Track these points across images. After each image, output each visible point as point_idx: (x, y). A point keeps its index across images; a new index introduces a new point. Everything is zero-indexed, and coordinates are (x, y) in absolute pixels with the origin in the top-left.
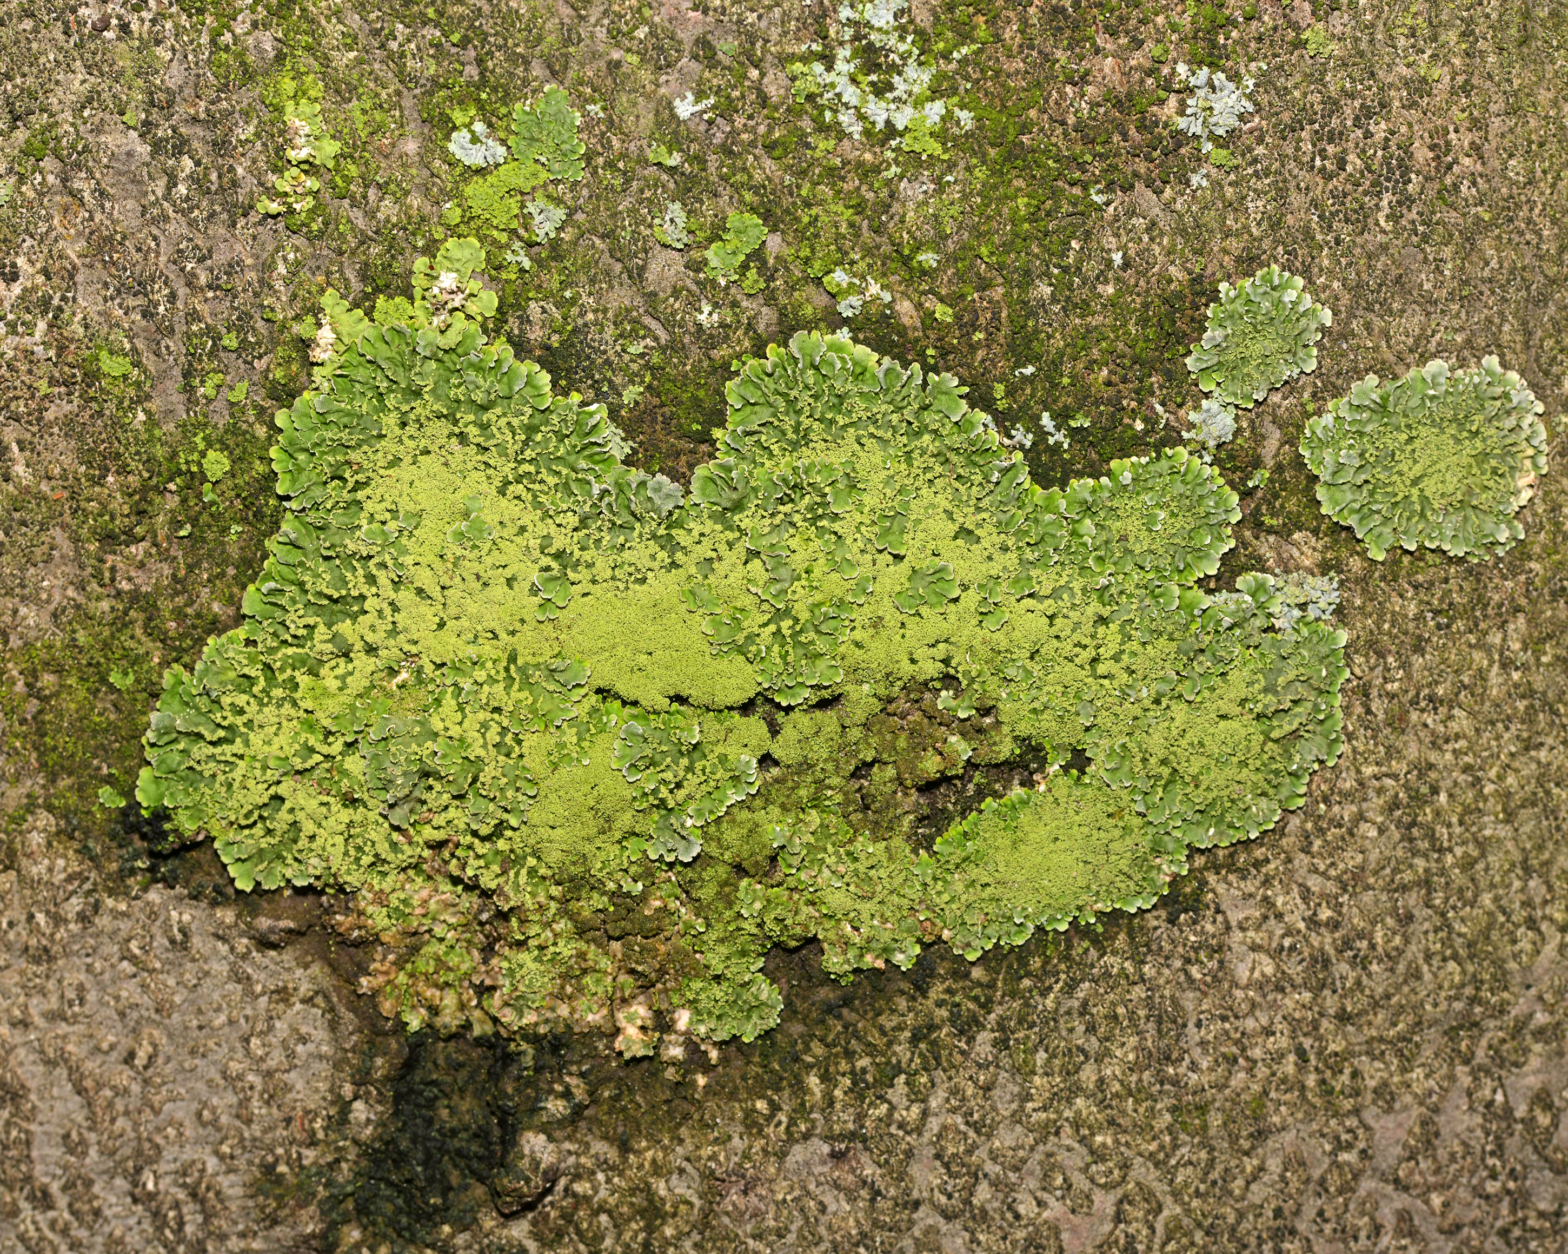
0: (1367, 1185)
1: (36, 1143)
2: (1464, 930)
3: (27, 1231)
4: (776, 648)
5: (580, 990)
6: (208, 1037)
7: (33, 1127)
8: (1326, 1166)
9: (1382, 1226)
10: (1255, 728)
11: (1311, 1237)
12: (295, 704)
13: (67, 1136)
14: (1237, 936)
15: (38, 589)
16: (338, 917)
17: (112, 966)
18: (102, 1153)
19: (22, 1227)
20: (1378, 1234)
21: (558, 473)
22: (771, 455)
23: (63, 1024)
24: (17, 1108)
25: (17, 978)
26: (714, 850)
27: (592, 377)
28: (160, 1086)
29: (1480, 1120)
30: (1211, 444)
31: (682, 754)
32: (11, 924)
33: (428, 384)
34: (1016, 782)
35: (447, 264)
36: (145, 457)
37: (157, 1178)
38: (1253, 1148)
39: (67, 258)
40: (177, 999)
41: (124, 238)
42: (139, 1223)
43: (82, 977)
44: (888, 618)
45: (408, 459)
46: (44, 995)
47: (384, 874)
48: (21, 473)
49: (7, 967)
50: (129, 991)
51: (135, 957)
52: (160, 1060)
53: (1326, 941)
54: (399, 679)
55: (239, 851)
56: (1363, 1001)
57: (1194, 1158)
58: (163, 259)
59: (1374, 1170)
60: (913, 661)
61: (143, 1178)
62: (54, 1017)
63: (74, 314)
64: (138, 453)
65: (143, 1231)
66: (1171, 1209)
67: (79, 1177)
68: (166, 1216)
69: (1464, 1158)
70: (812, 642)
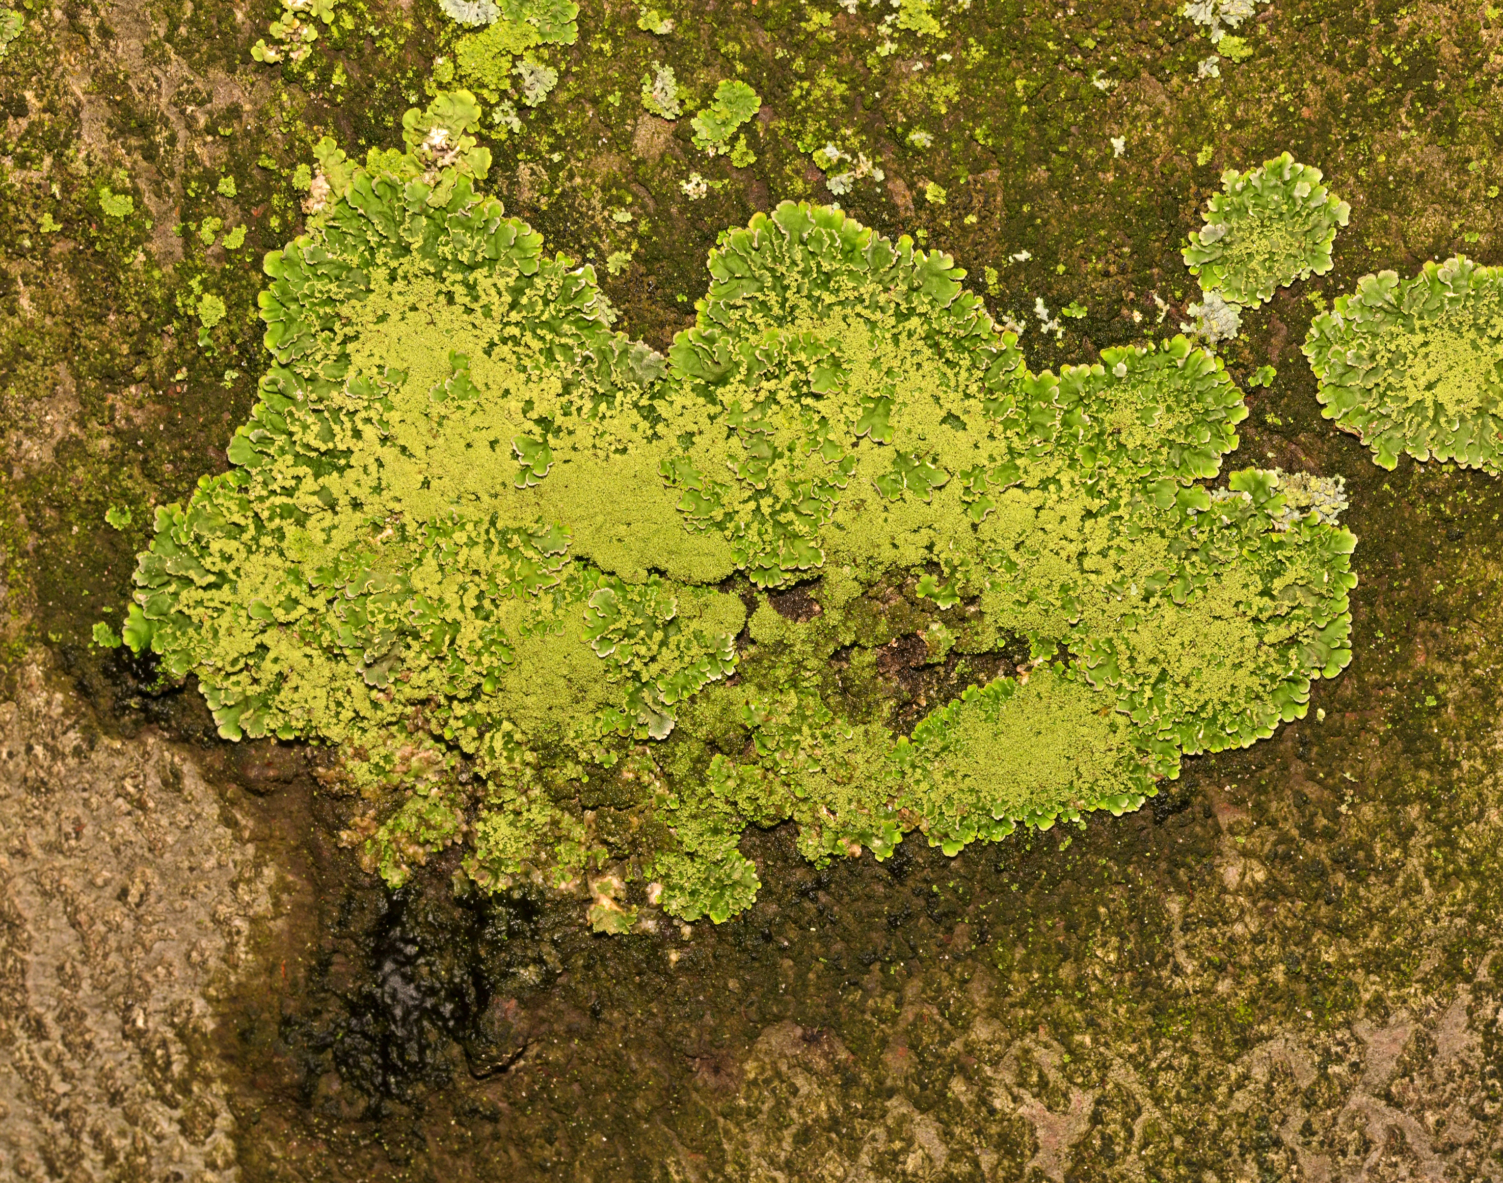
0: (1357, 1099)
1: (30, 974)
2: (1469, 845)
3: (22, 1059)
4: (755, 526)
5: (554, 857)
6: (199, 879)
7: (28, 957)
8: (1314, 1077)
9: (1371, 1141)
10: (1250, 630)
11: (1298, 1148)
12: (282, 554)
13: (61, 968)
14: (1227, 840)
15: (41, 423)
16: (320, 769)
17: (108, 802)
18: (94, 988)
19: (18, 1055)
20: (1367, 1151)
21: (542, 338)
22: (756, 331)
23: (61, 857)
24: (14, 937)
25: (17, 808)
26: (687, 725)
27: (580, 242)
28: (151, 924)
29: (1481, 1040)
30: (1212, 339)
31: (656, 627)
32: (11, 755)
33: (417, 242)
34: (1001, 672)
35: (438, 120)
36: (144, 297)
37: (147, 1015)
38: (1238, 1056)
39: (73, 94)
40: (170, 839)
41: (127, 77)
42: (129, 1059)
43: (80, 811)
44: (870, 501)
45: (395, 316)
46: (43, 827)
47: (364, 731)
48: (26, 307)
49: (8, 796)
50: (124, 828)
51: (128, 794)
52: (152, 899)
53: (1320, 851)
54: (383, 536)
55: (226, 698)
56: (1356, 913)
57: (1176, 1063)
58: (164, 100)
59: (1366, 1084)
60: (895, 546)
61: (134, 1015)
62: (51, 848)
63: (78, 150)
64: (137, 293)
65: (134, 1067)
66: (1150, 1113)
67: (72, 1009)
68: (154, 1054)
69: (1462, 1077)
70: (791, 523)
